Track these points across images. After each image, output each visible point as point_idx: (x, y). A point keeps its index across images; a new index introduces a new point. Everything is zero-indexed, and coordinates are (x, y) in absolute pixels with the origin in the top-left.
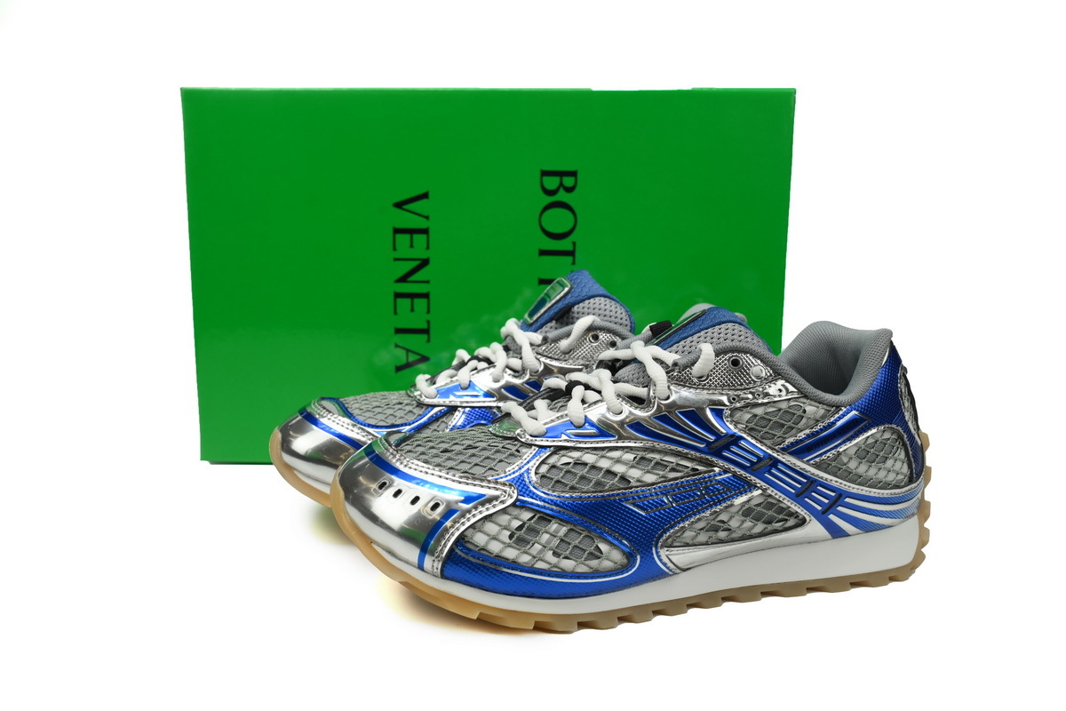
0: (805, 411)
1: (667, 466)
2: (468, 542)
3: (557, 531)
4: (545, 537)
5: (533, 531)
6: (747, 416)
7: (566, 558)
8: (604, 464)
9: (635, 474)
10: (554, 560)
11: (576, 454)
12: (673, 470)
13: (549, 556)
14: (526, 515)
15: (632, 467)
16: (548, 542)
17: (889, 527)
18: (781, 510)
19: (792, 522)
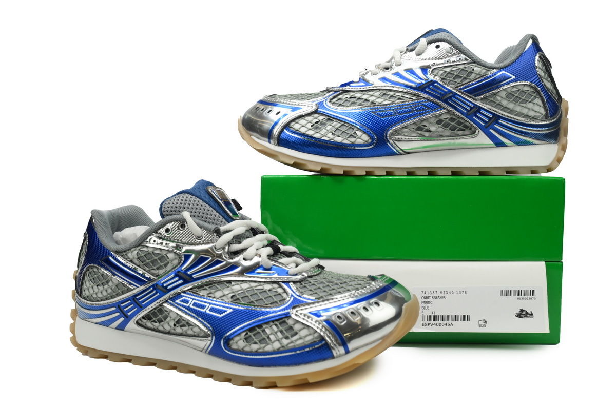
0: (473, 70)
1: (396, 97)
2: (291, 127)
3: (336, 125)
4: (329, 127)
5: (323, 124)
6: (442, 72)
7: (338, 136)
8: (365, 97)
9: (379, 101)
10: (332, 137)
11: (352, 94)
12: (399, 99)
13: (330, 135)
14: (321, 118)
15: (379, 98)
16: (330, 129)
17: (536, 144)
18: (460, 123)
19: (467, 132)
